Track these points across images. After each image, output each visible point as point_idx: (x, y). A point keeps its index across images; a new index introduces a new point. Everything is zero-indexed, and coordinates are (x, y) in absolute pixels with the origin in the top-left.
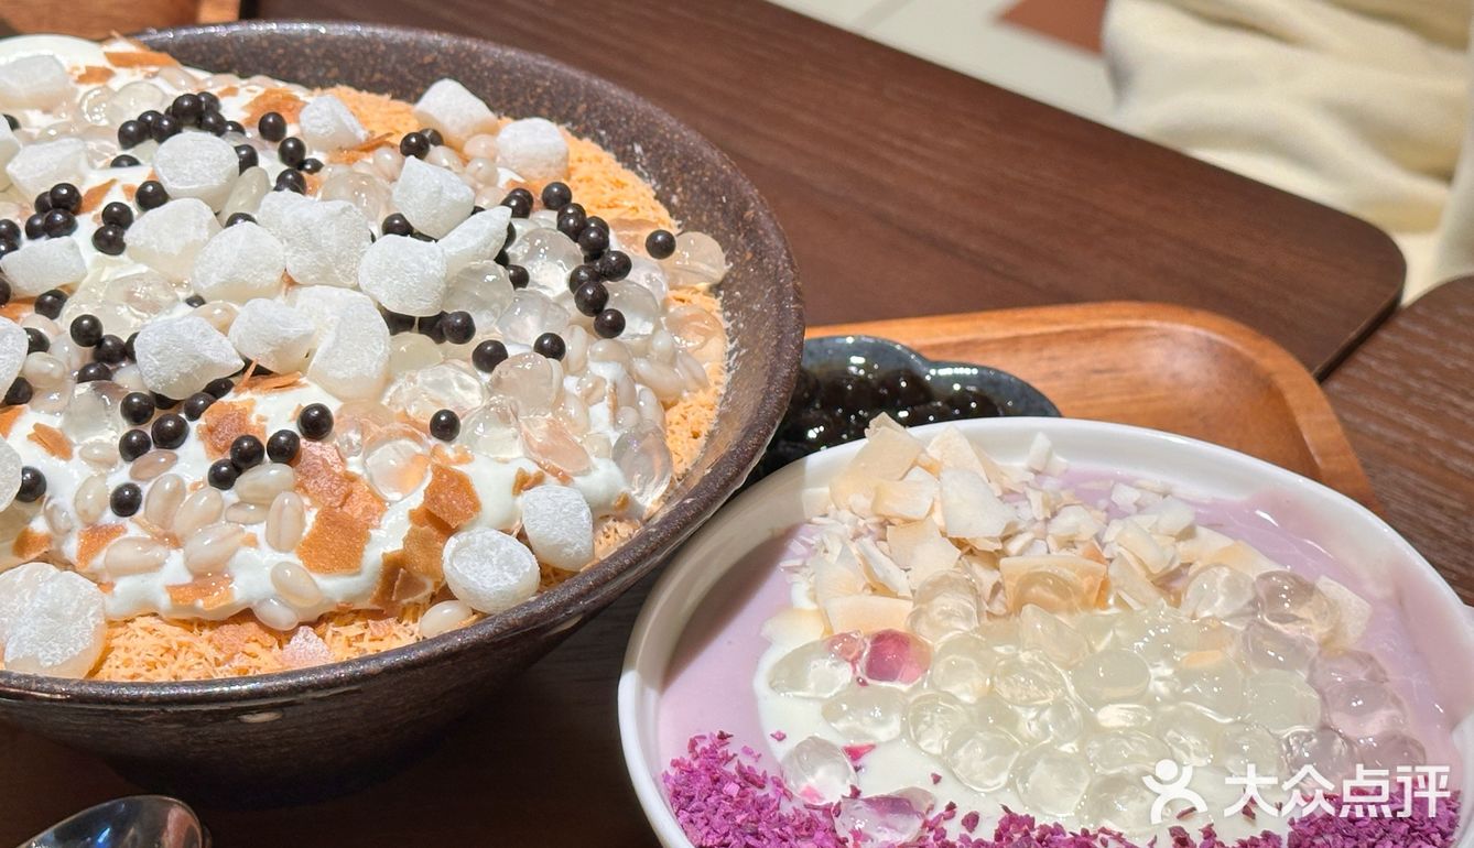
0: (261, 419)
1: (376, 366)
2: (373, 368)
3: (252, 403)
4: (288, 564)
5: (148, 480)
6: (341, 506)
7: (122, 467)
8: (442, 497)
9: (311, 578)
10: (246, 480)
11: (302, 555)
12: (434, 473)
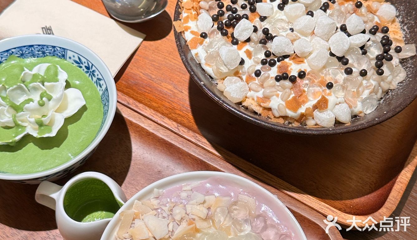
0: (291, 69)
1: (322, 65)
2: (321, 65)
3: (291, 64)
4: (282, 105)
5: (264, 71)
6: (298, 97)
7: (260, 65)
8: (321, 103)
9: (286, 110)
10: (282, 82)
11: (286, 104)
12: (322, 97)
